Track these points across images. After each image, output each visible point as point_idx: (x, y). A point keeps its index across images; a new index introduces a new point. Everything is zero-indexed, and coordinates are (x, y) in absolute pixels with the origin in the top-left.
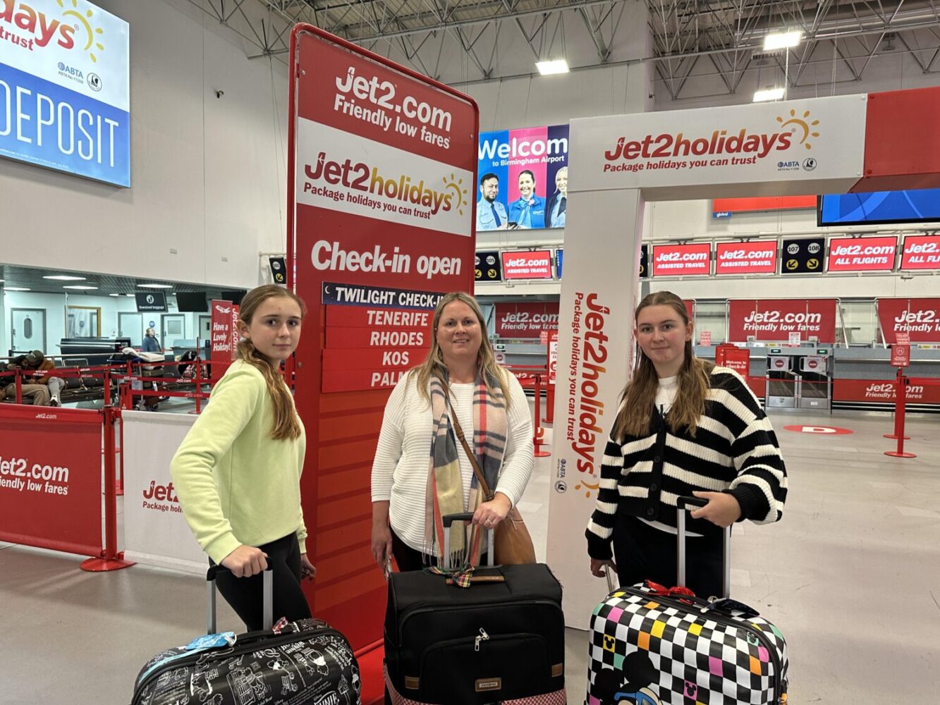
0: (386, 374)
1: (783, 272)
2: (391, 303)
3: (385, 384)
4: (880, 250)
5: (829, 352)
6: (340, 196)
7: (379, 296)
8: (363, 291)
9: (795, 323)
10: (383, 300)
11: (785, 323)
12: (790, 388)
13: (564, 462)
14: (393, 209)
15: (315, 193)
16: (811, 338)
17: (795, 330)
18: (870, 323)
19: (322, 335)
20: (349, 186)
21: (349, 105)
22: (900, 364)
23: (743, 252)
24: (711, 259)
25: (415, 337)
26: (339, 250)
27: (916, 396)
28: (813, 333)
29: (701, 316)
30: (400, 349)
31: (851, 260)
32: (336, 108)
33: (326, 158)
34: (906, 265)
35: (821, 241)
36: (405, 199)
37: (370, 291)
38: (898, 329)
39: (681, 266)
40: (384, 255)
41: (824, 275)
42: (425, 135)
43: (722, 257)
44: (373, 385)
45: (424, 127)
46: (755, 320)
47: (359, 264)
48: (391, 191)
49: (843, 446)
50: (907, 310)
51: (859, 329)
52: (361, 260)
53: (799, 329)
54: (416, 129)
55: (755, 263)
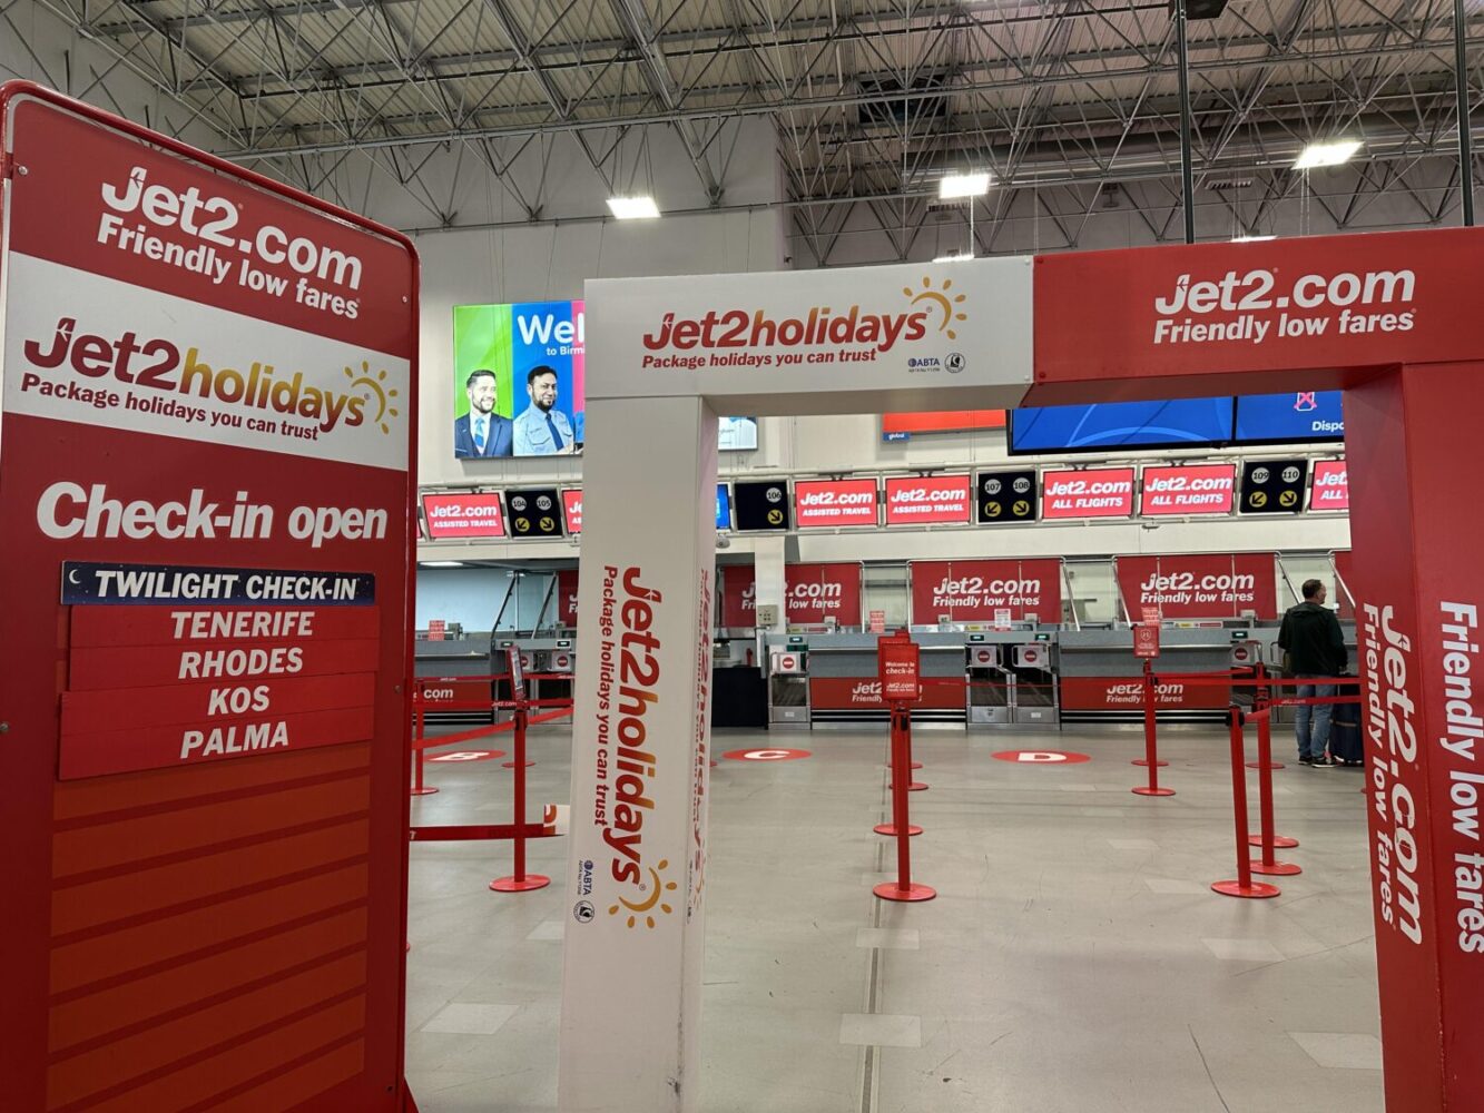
0: (217, 733)
1: (980, 521)
2: (228, 595)
3: (214, 753)
4: (1113, 488)
5: (1051, 637)
6: (110, 399)
7: (201, 584)
8: (162, 576)
9: (1004, 595)
10: (210, 591)
11: (991, 595)
12: (1001, 693)
13: (589, 866)
14: (235, 422)
15: (49, 393)
16: (1029, 616)
17: (1006, 605)
18: (1108, 593)
19: (61, 665)
20: (131, 381)
21: (132, 234)
22: (1146, 654)
23: (923, 492)
24: (878, 502)
25: (284, 657)
26: (104, 501)
27: (1175, 699)
28: (1031, 609)
29: (871, 586)
30: (250, 681)
31: (1073, 503)
32: (103, 238)
33: (75, 329)
34: (1148, 509)
35: (1031, 475)
36: (262, 404)
37: (178, 576)
38: (1146, 601)
39: (836, 512)
40: (212, 507)
41: (1038, 525)
42: (306, 294)
43: (893, 499)
44: (184, 755)
45: (304, 281)
46: (949, 591)
47: (152, 525)
48: (229, 388)
49: (1076, 783)
50: (1156, 572)
51: (1095, 600)
52: (159, 518)
53: (1010, 603)
54: (285, 282)
55: (940, 508)
